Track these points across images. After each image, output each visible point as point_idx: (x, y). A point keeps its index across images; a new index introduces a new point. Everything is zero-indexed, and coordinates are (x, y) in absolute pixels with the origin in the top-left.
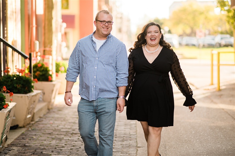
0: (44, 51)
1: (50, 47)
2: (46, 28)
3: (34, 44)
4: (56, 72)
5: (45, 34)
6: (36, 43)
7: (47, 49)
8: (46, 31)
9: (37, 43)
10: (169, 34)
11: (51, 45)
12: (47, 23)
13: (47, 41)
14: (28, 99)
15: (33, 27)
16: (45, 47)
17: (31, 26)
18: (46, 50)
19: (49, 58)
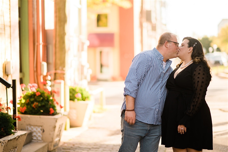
0: (55, 74)
1: (62, 70)
2: (57, 45)
3: (41, 66)
4: (70, 100)
5: (56, 53)
6: (43, 65)
7: (59, 71)
8: (57, 50)
9: (45, 64)
10: (218, 52)
11: (64, 67)
12: (58, 39)
13: (58, 62)
14: (2, 145)
15: (40, 44)
16: (56, 70)
17: (36, 44)
18: (58, 73)
19: (60, 83)
